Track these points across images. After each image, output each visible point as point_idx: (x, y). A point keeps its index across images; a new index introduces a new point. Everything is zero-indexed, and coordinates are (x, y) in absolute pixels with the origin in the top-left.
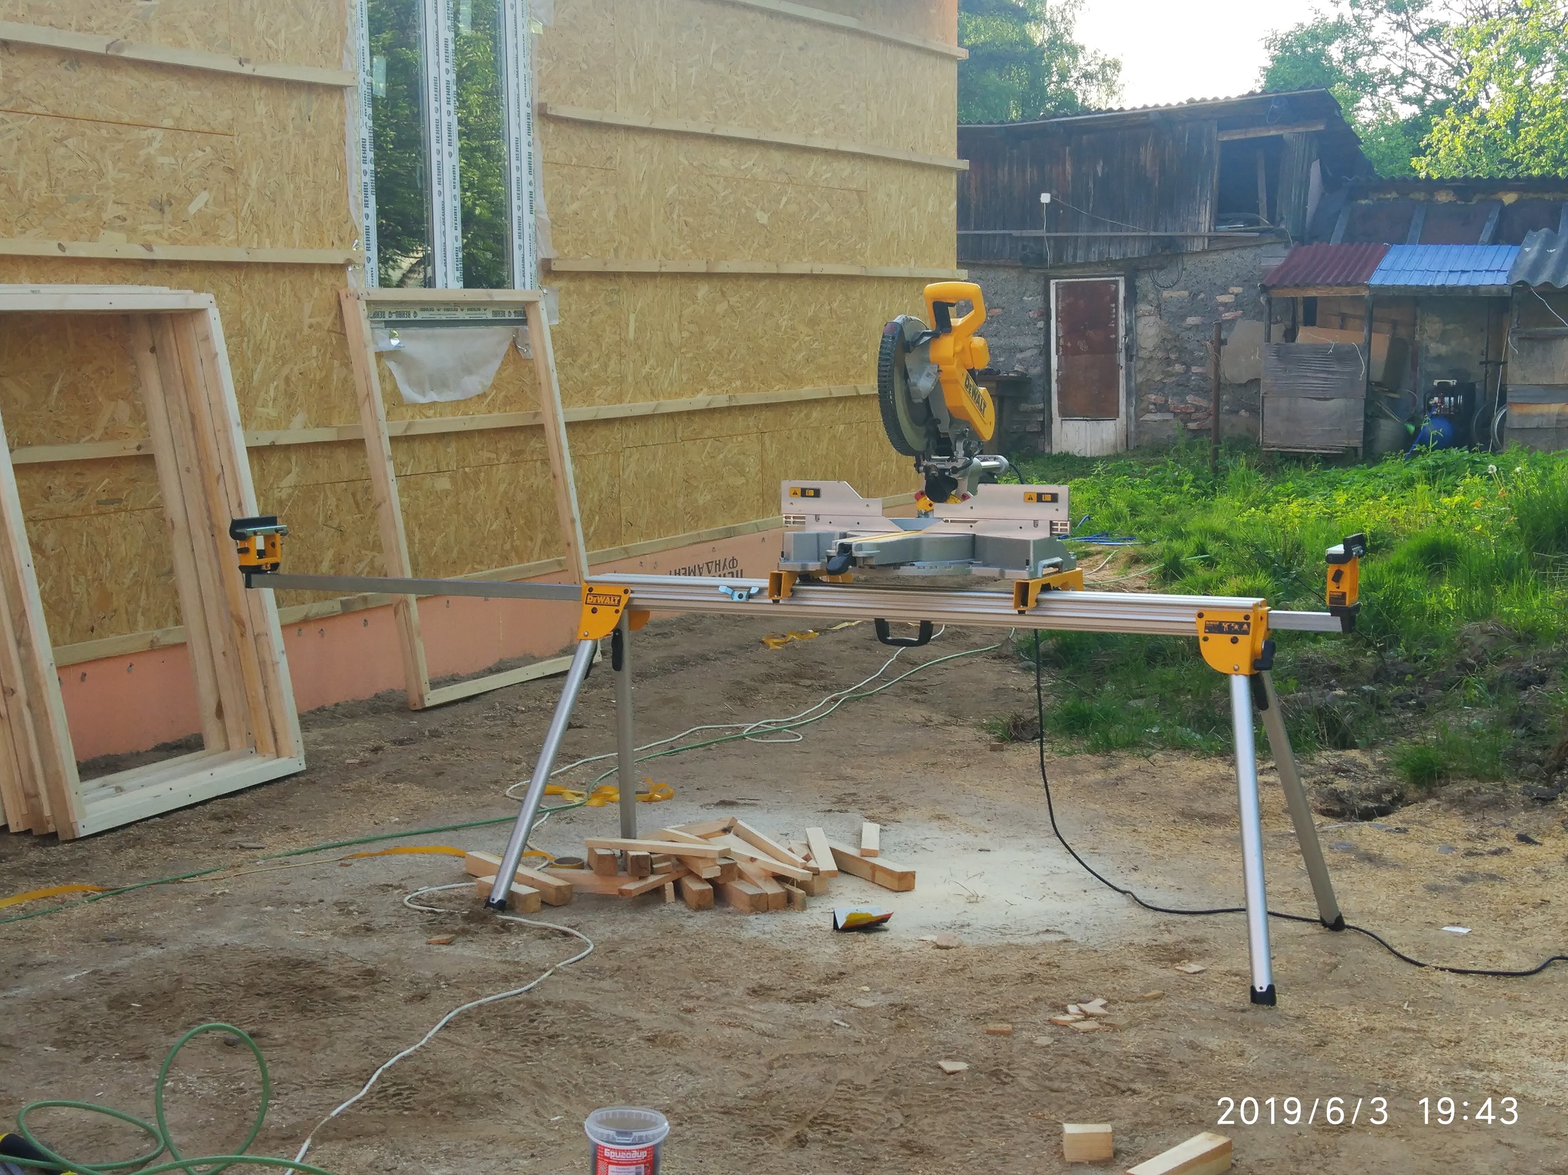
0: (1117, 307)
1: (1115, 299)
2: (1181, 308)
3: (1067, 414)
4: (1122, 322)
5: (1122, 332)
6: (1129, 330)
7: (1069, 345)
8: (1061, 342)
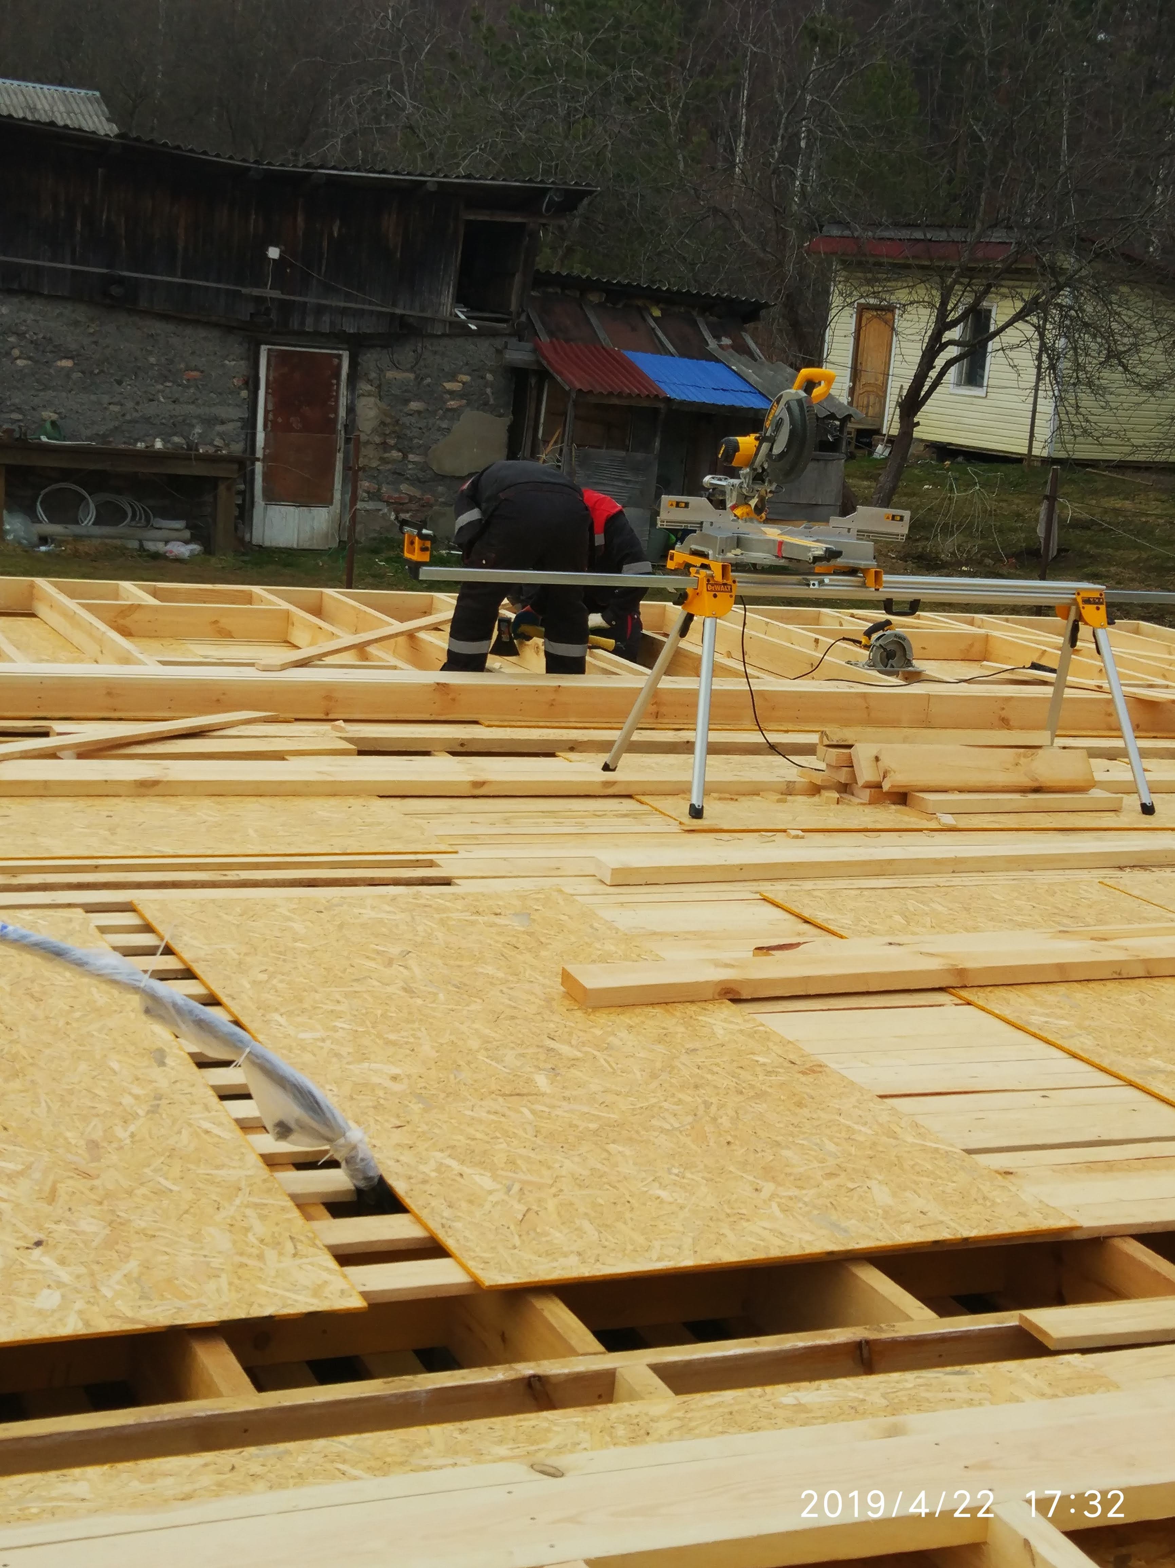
0: (338, 384)
1: (337, 375)
2: (406, 391)
3: (271, 497)
4: (343, 401)
5: (342, 412)
6: (351, 410)
7: (280, 420)
8: (271, 416)
